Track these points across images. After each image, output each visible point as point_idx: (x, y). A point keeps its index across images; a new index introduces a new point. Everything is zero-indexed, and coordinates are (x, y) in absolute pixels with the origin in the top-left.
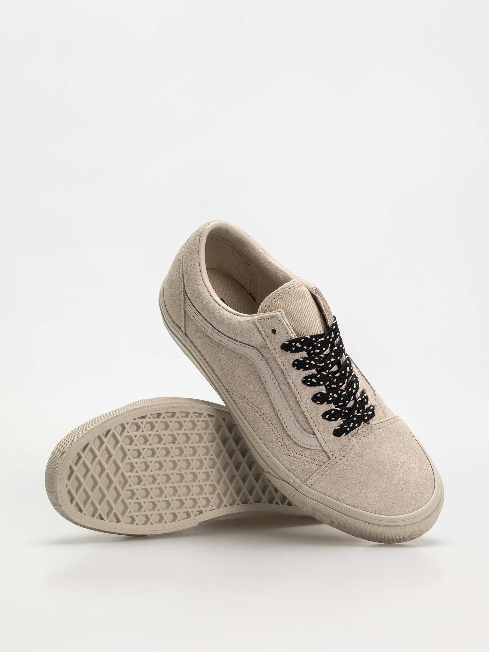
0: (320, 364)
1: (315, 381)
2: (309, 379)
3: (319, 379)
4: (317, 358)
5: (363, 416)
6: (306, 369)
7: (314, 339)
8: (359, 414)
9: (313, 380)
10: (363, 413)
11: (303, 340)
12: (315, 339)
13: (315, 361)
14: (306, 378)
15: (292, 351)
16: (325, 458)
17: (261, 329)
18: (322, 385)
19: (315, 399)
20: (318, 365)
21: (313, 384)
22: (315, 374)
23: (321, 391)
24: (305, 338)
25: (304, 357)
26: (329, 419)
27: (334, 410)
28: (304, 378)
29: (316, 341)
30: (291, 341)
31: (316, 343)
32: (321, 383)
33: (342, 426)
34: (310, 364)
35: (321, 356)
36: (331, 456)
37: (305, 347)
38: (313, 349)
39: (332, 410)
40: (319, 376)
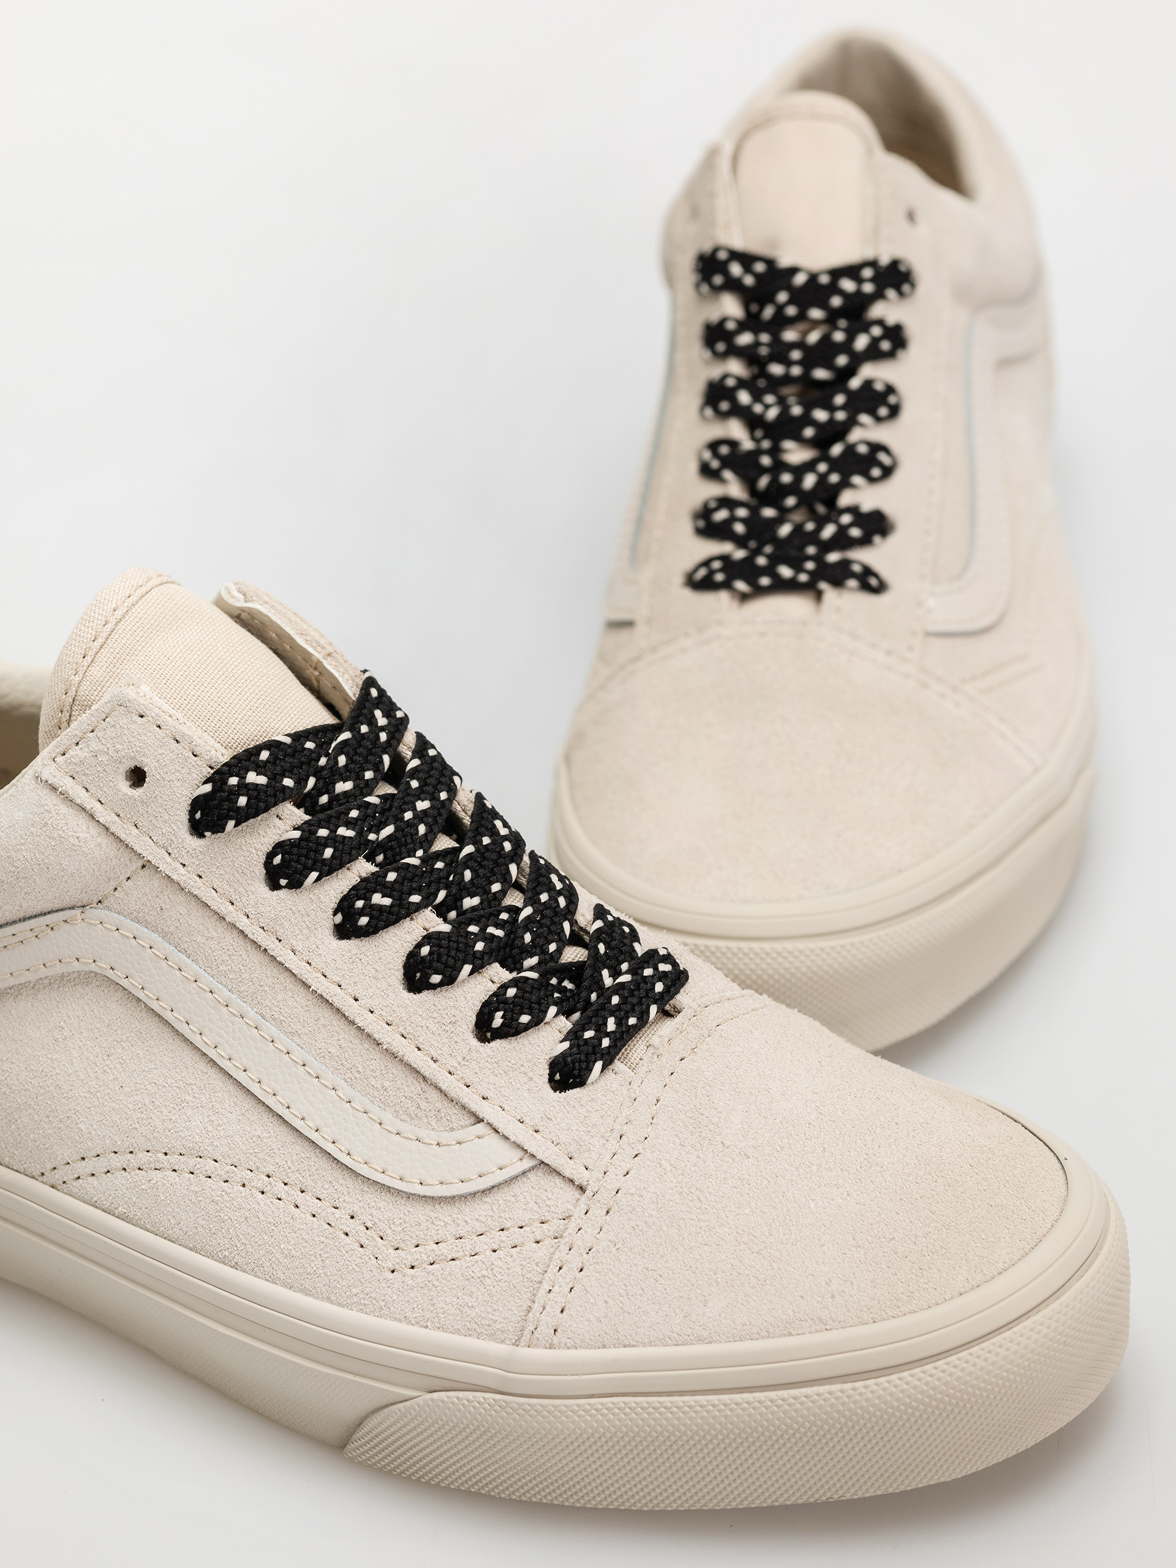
0: (377, 833)
1: (387, 901)
2: (360, 904)
3: (397, 886)
4: (354, 812)
6: (328, 869)
7: (310, 745)
8: (625, 980)
9: (377, 899)
10: (636, 973)
11: (264, 755)
12: (317, 745)
13: (349, 824)
14: (345, 906)
15: (242, 817)
16: (563, 1197)
17: (81, 796)
18: (418, 907)
19: (418, 975)
20: (372, 837)
21: (383, 920)
22: (373, 874)
23: (425, 933)
24: (272, 745)
25: (300, 823)
26: (511, 1030)
27: (514, 983)
28: (335, 914)
29: (322, 749)
30: (218, 777)
31: (323, 761)
32: (415, 898)
33: (573, 1035)
34: (333, 840)
35: (369, 804)
36: (581, 1176)
37: (288, 782)
38: (325, 786)
39: (504, 987)
40: (392, 876)
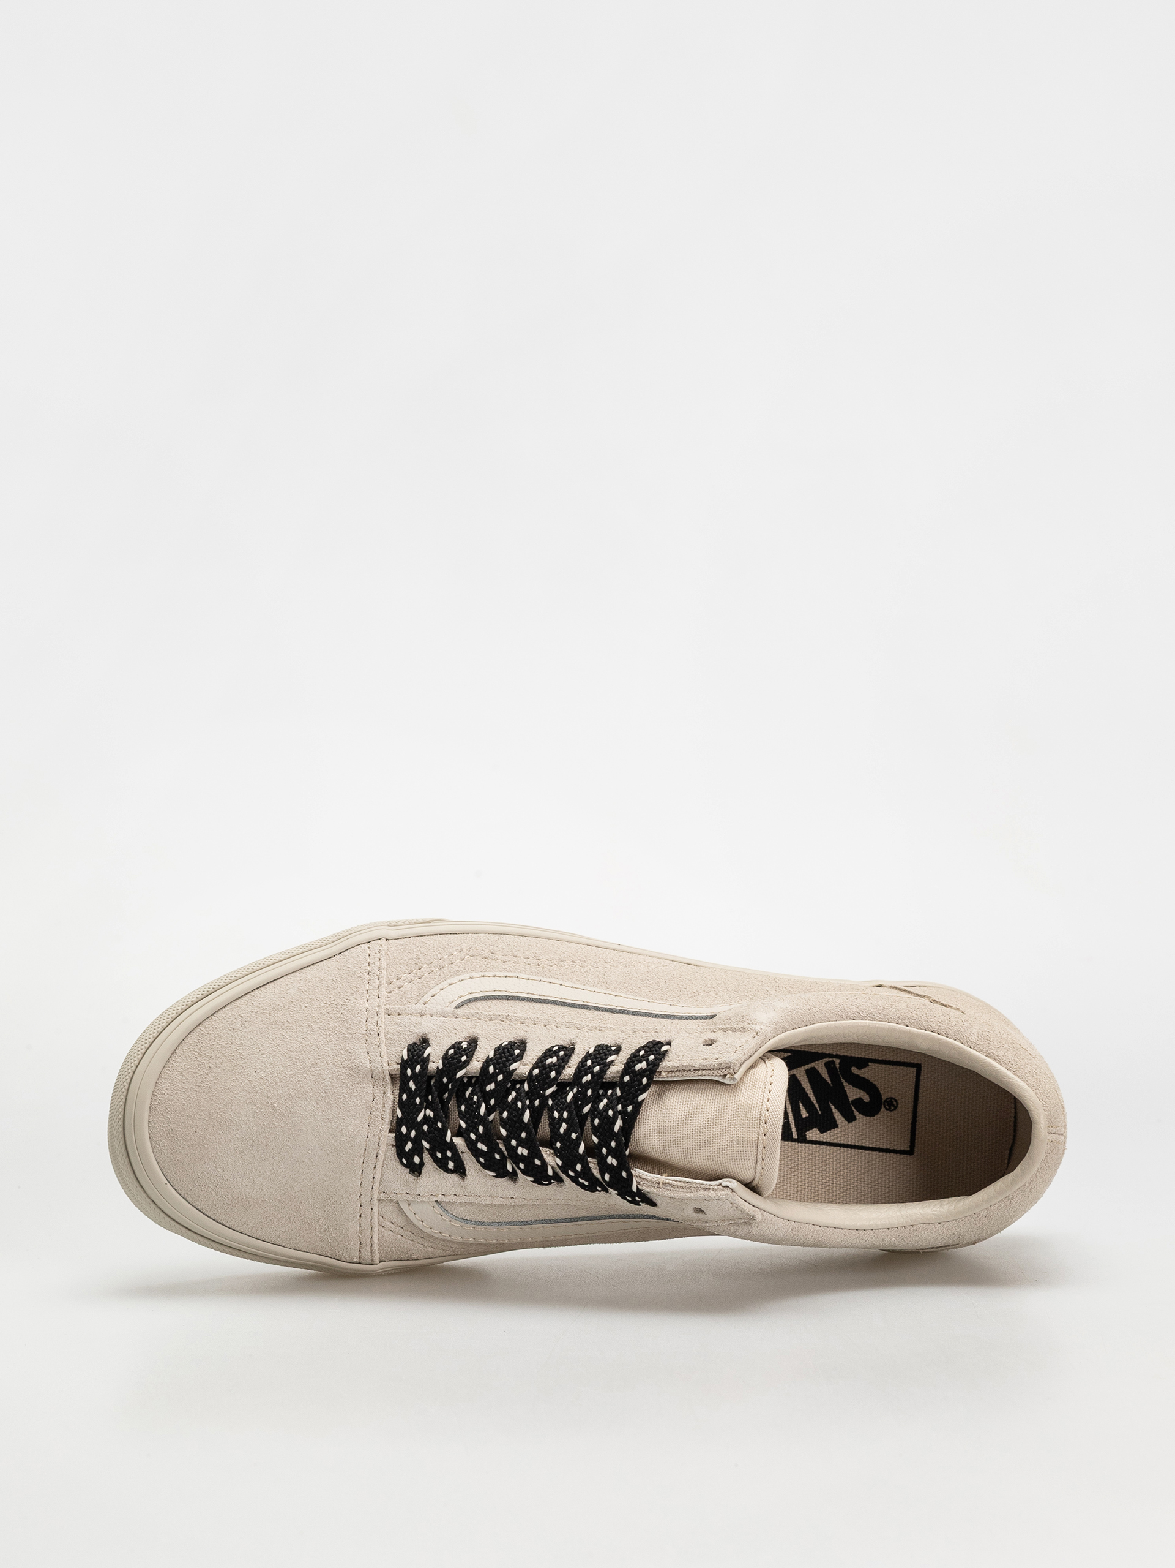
0: (574, 1093)
1: (549, 1062)
2: (562, 1054)
3: (548, 1073)
4: (589, 1092)
5: (412, 1124)
6: (586, 1056)
8: (420, 1117)
9: (554, 1061)
10: (418, 1126)
11: (645, 1081)
12: (627, 1112)
13: (588, 1085)
14: (570, 1051)
18: (531, 1070)
20: (575, 1089)
21: (547, 1054)
22: (563, 1070)
23: (523, 1060)
24: (645, 1089)
25: (611, 1067)
26: (456, 1045)
29: (623, 1113)
31: (620, 1107)
32: (536, 1073)
34: (590, 1071)
35: (587, 1105)
37: (627, 1079)
38: (612, 1094)
39: (470, 1058)
40: (553, 1075)
